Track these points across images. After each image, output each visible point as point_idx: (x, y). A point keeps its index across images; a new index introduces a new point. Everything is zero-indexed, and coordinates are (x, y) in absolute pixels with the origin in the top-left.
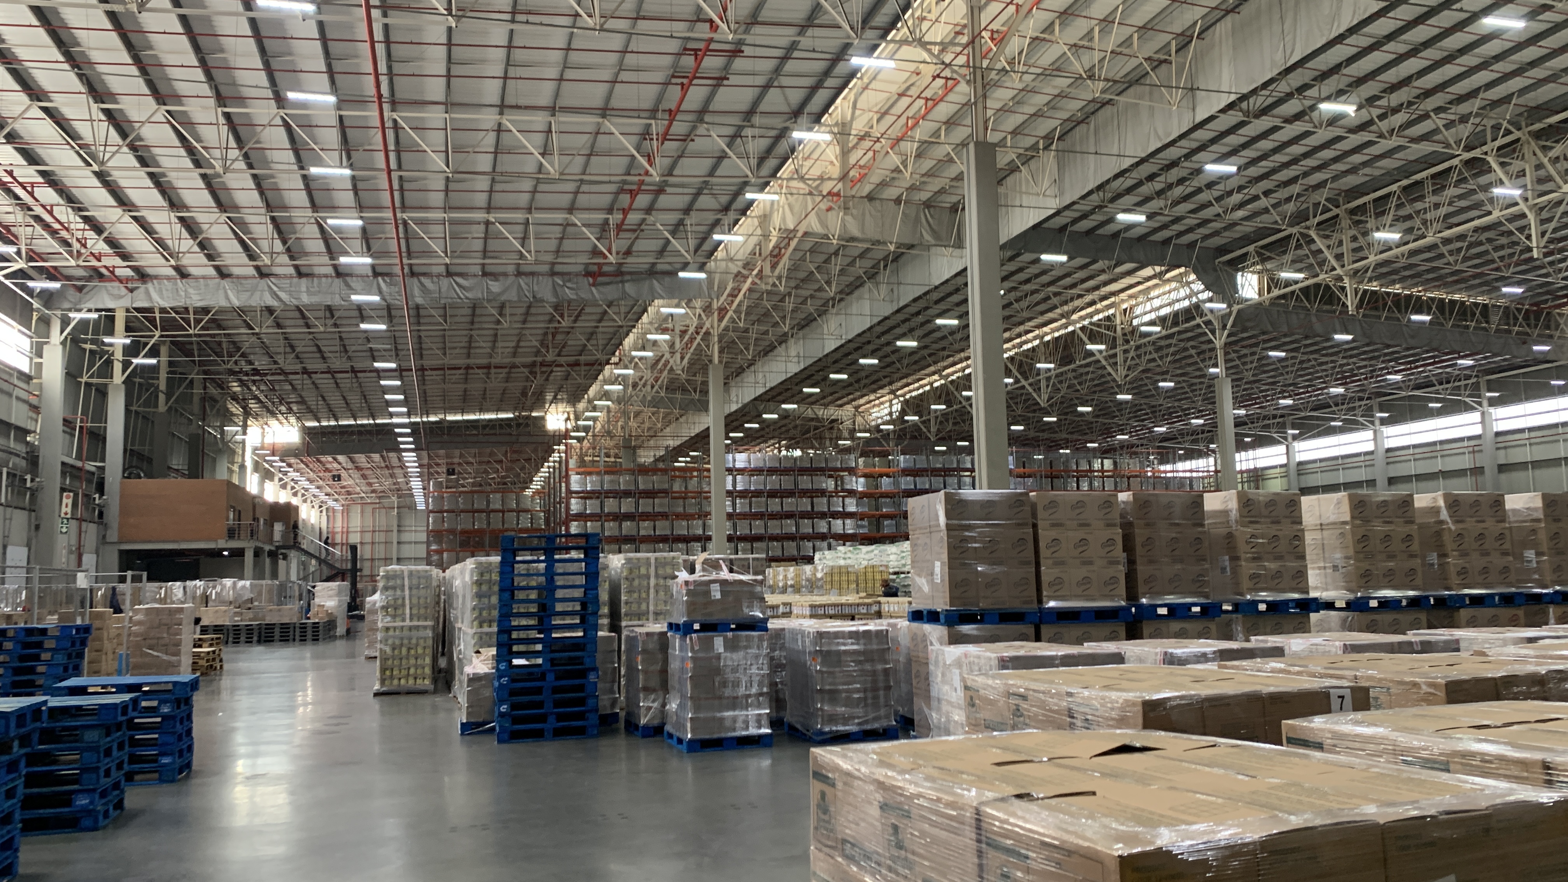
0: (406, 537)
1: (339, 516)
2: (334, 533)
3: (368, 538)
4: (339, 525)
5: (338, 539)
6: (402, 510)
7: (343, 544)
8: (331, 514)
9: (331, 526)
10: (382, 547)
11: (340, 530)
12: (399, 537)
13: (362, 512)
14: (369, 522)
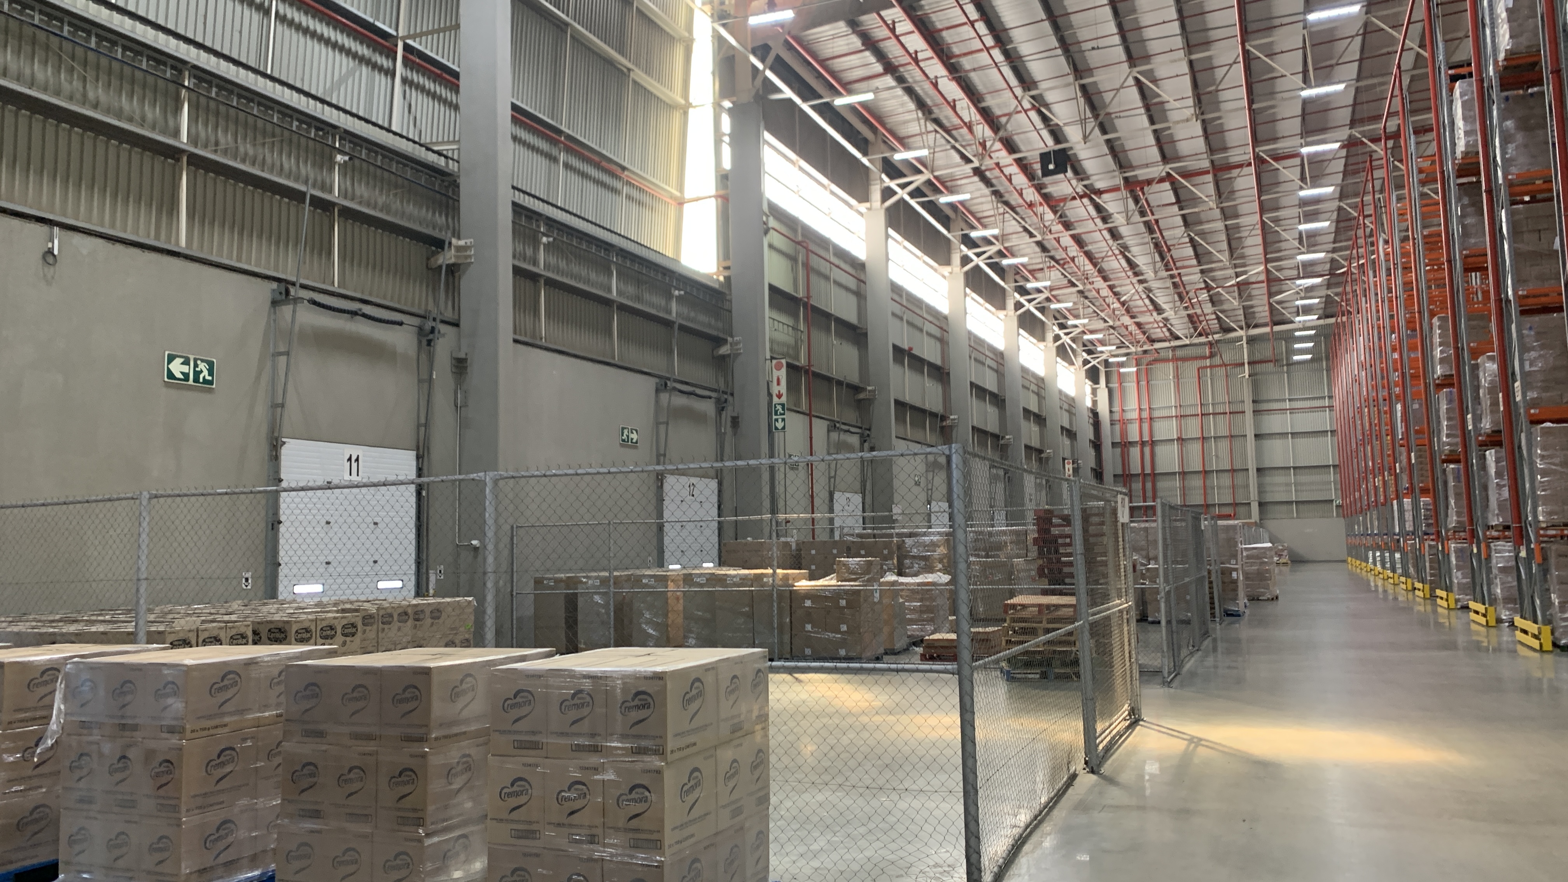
0: (1274, 423)
1: (1131, 387)
2: (1124, 423)
3: (1193, 429)
4: (1132, 405)
5: (1134, 435)
6: (1259, 368)
7: (1143, 444)
8: (1115, 385)
9: (1116, 409)
10: (1224, 445)
11: (1135, 415)
12: (1257, 425)
13: (1177, 377)
14: (1192, 397)
